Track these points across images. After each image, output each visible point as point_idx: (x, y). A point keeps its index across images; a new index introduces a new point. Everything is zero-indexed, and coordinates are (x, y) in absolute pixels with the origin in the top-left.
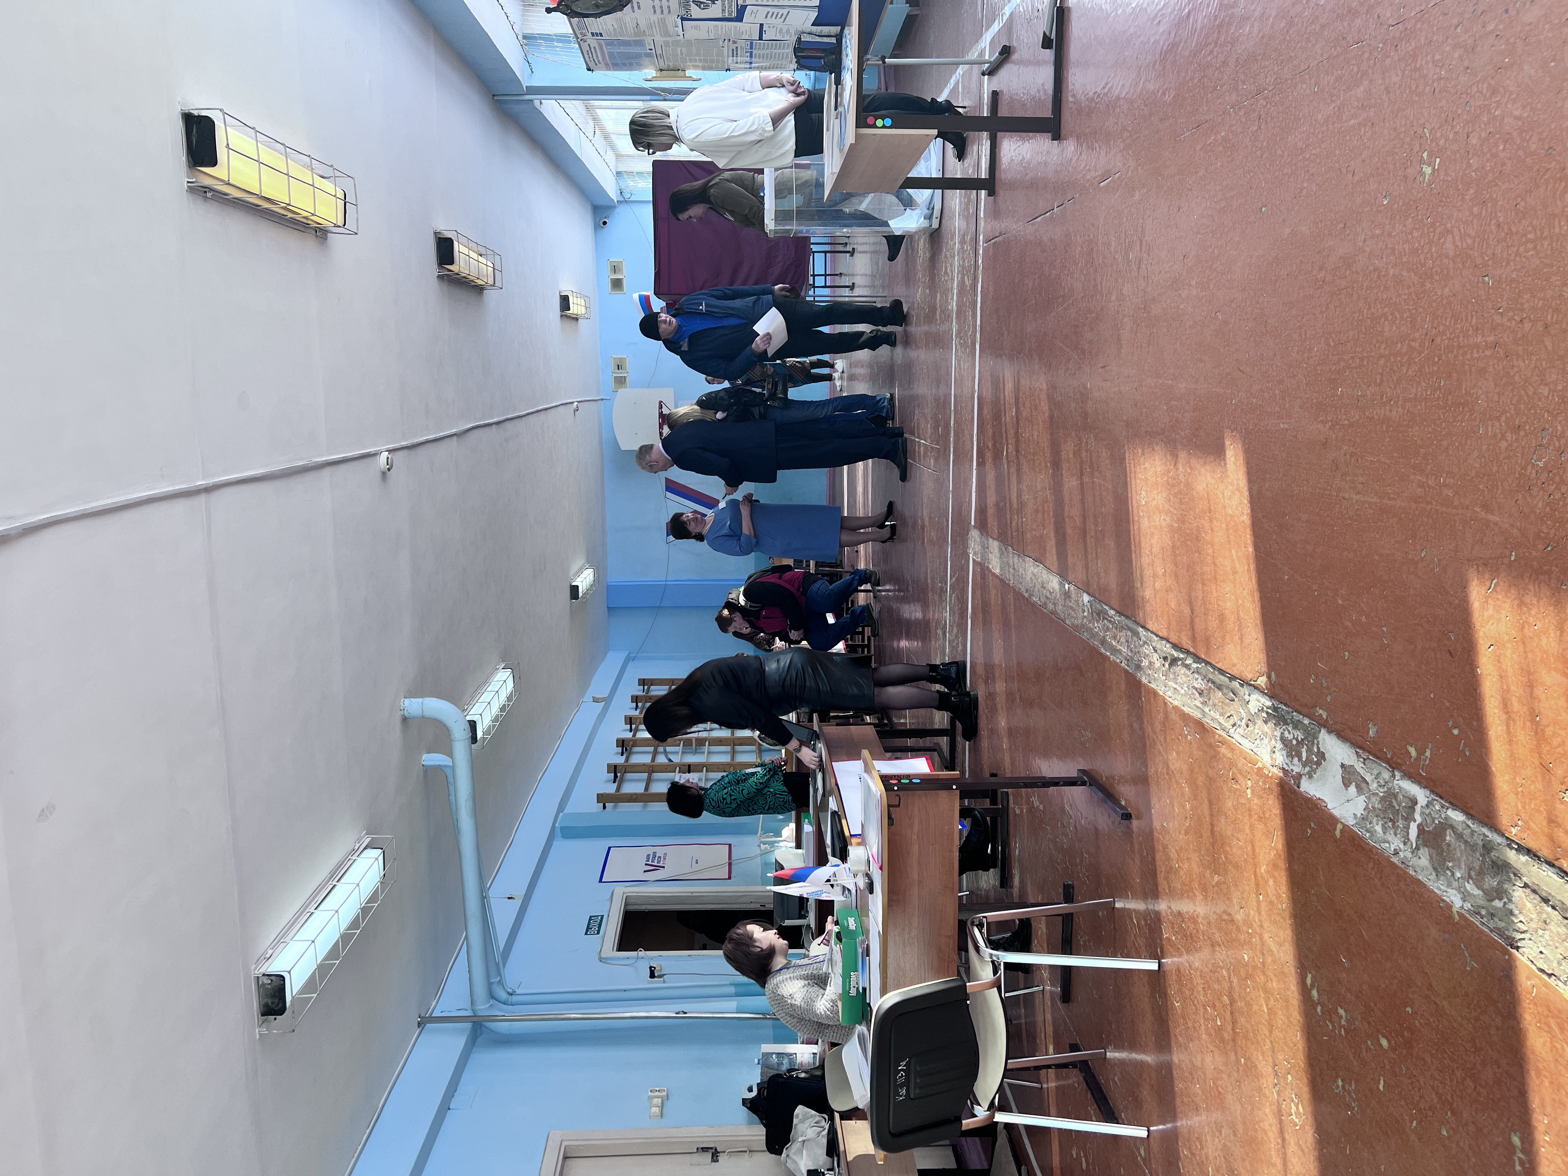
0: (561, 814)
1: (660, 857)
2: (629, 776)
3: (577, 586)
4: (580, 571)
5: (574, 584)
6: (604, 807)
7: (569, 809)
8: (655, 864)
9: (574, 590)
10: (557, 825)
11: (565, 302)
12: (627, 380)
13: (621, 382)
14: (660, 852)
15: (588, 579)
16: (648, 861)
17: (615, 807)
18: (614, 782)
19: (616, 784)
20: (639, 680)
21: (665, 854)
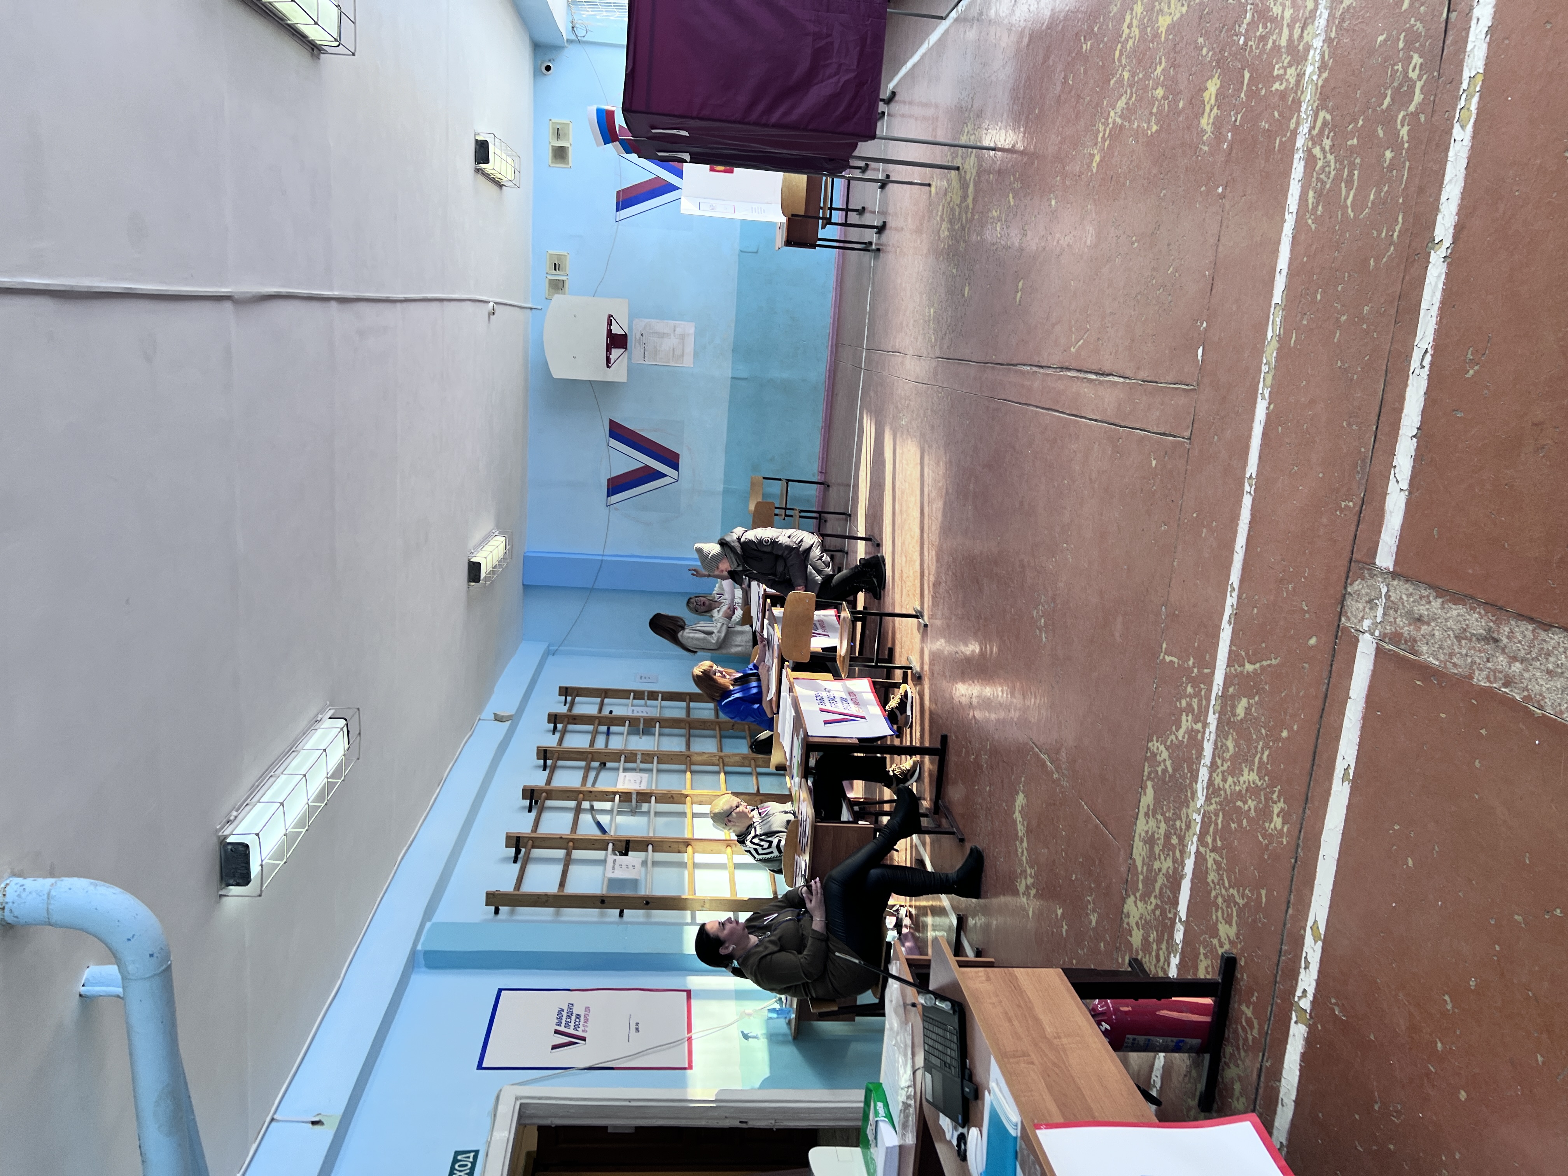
0: (428, 925)
1: (578, 1016)
2: (536, 853)
3: (479, 564)
4: (485, 540)
5: (473, 560)
6: (497, 911)
7: (440, 916)
8: (571, 1031)
9: (474, 569)
10: (419, 947)
11: (482, 152)
12: (566, 285)
13: (557, 286)
14: (580, 1002)
15: (495, 552)
16: (559, 1024)
17: (512, 913)
18: (515, 861)
19: (517, 866)
20: (560, 688)
21: (588, 1009)
